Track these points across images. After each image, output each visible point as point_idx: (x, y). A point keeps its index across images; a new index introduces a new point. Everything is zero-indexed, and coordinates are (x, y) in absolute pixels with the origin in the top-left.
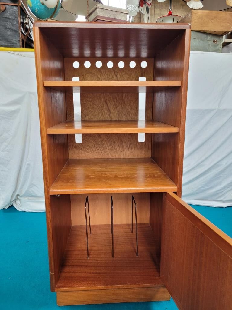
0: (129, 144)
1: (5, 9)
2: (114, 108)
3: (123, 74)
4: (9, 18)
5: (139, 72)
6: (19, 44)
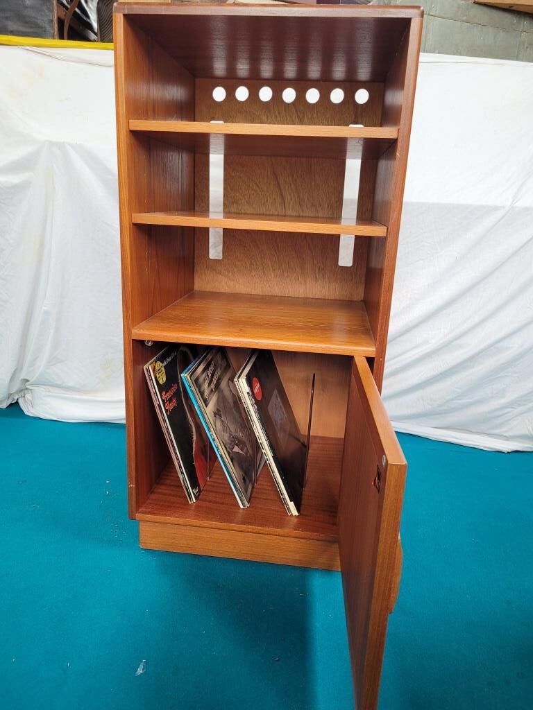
0: (319, 269)
2: (292, 190)
3: (315, 115)
5: (350, 112)
6: (51, 30)
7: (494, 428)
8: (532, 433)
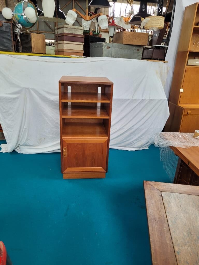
1: (2, 25)
4: (5, 31)
6: (12, 48)
7: (131, 146)
8: (139, 146)
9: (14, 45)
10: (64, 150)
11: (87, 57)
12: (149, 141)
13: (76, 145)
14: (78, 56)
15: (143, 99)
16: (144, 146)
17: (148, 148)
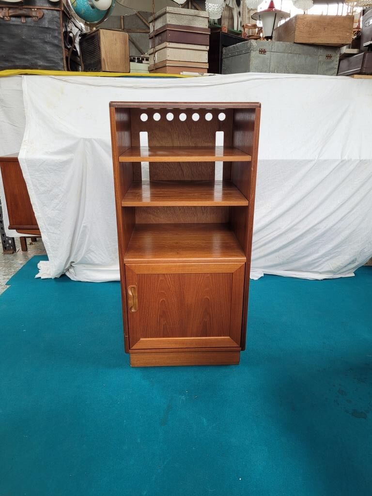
1: (43, 15)
4: (48, 28)
5: (216, 125)
6: (62, 64)
7: (314, 268)
8: (332, 269)
9: (67, 58)
10: (130, 293)
11: (216, 74)
12: (356, 259)
13: (161, 278)
14: (197, 74)
15: (343, 159)
16: (345, 270)
17: (353, 275)
